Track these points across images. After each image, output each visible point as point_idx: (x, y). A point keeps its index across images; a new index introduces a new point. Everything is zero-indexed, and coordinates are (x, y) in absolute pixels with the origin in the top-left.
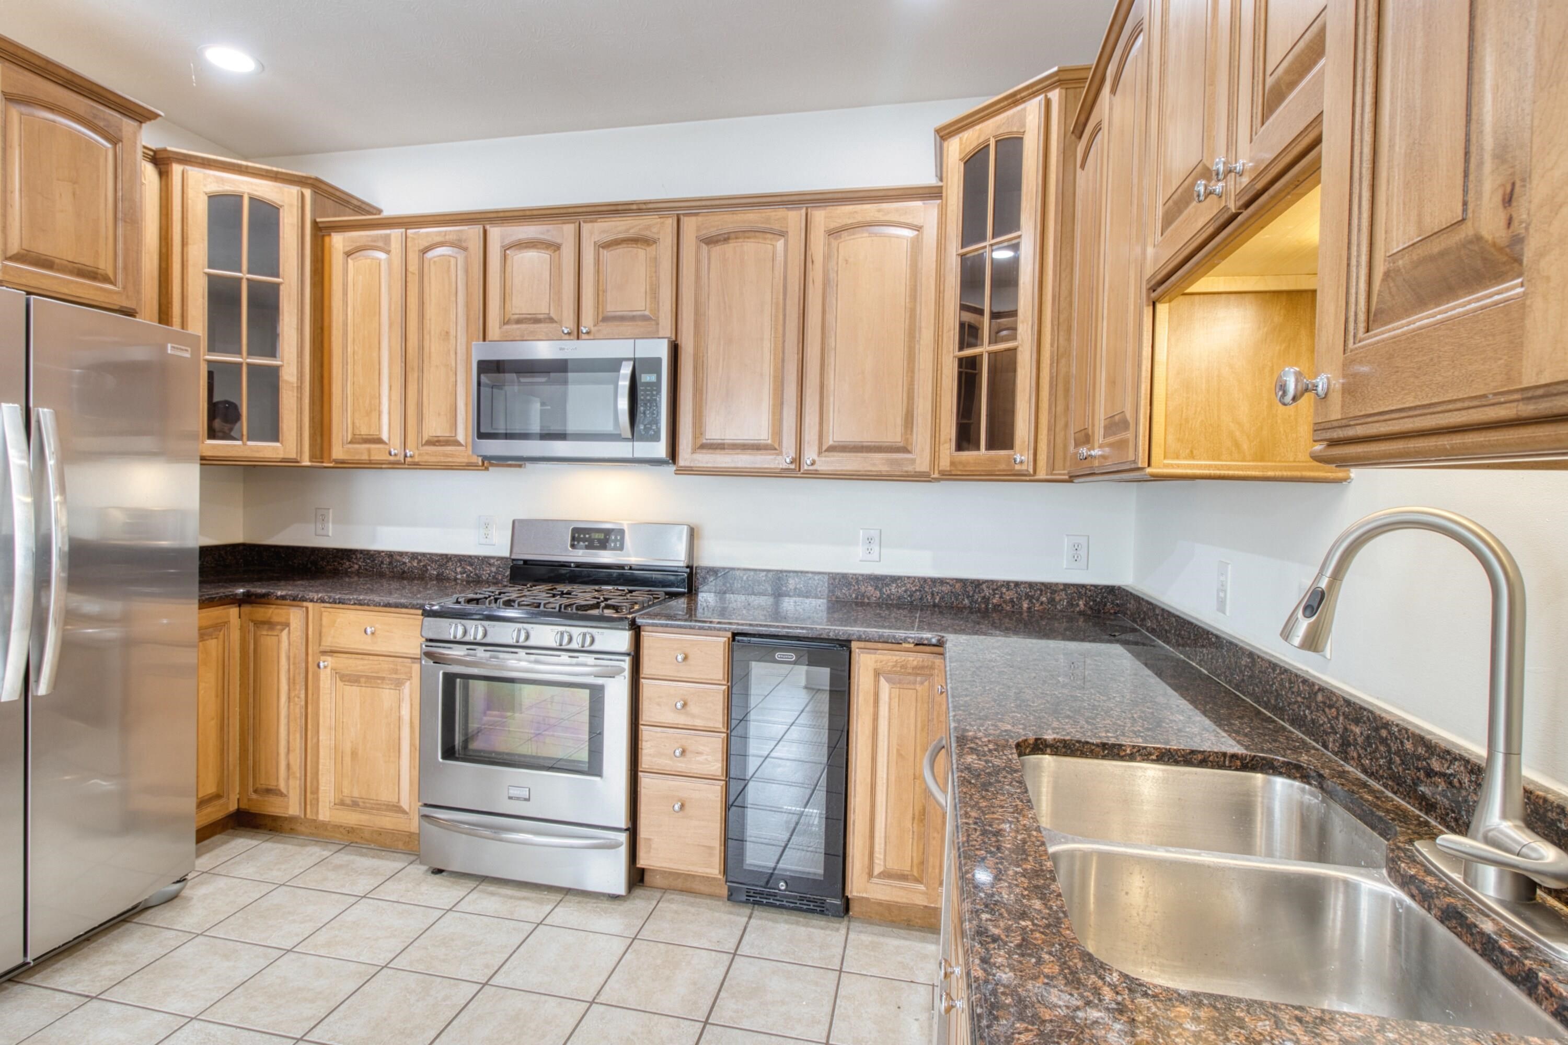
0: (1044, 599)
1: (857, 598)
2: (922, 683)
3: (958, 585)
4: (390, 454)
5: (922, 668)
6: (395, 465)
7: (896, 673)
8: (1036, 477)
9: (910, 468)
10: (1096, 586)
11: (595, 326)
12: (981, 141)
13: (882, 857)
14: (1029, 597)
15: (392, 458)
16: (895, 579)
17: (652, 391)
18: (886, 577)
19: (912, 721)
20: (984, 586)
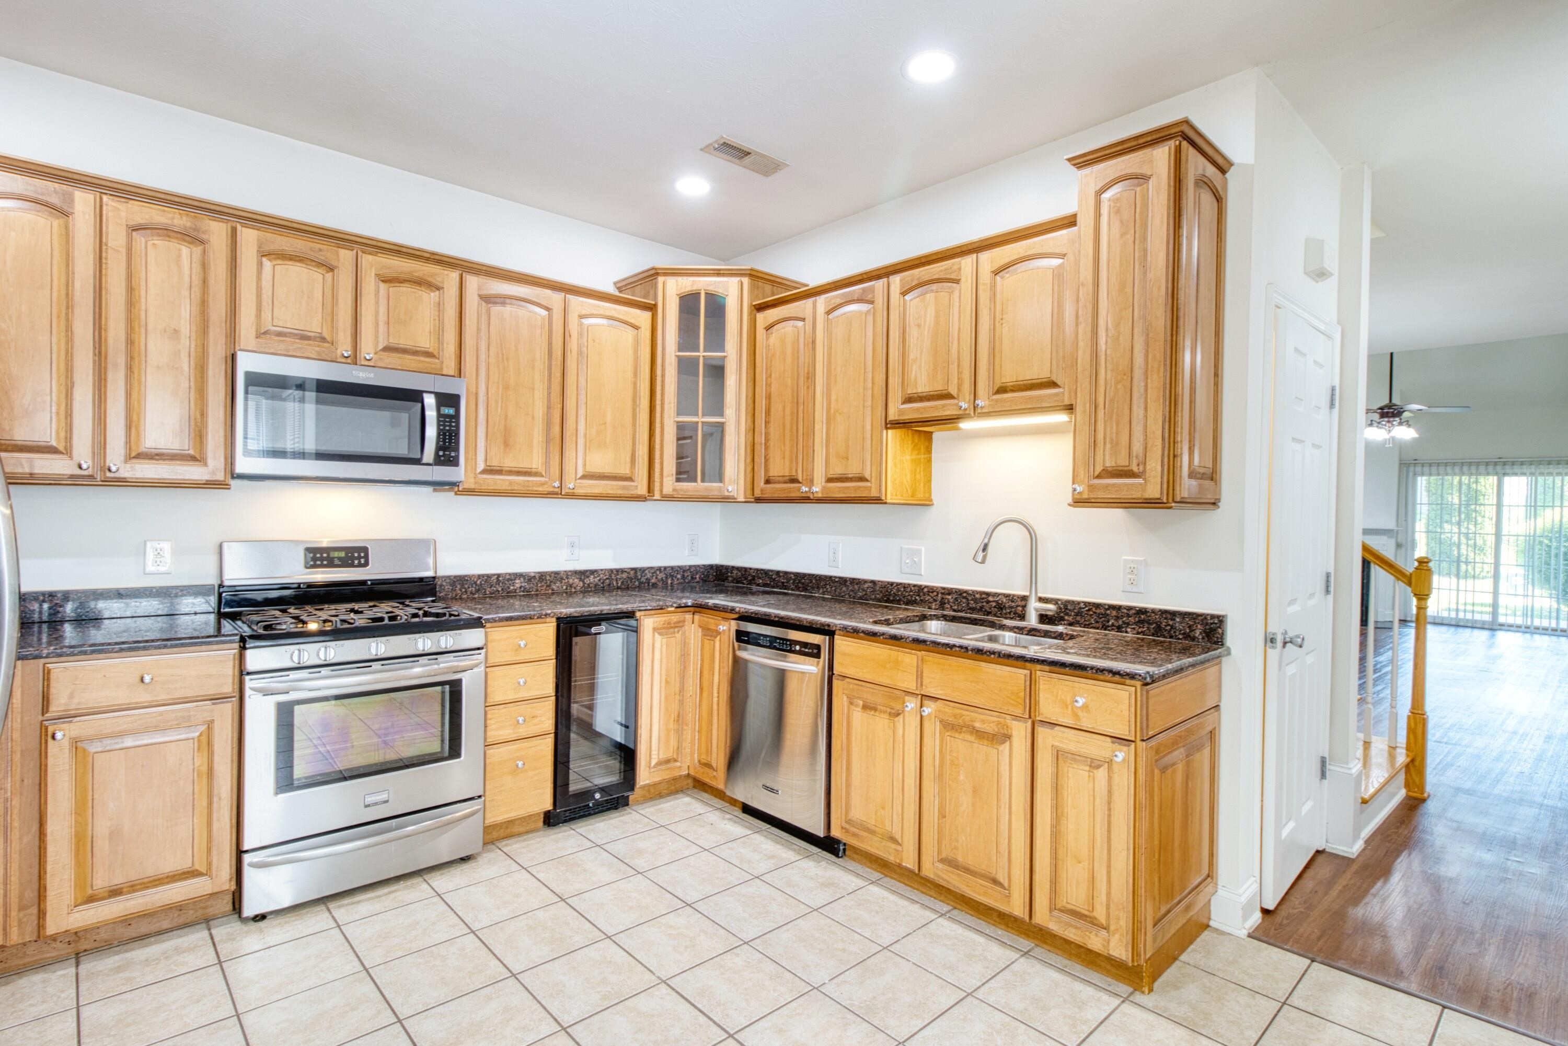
0: (679, 576)
1: (566, 589)
2: (678, 632)
3: (632, 573)
4: (80, 467)
5: (679, 622)
6: (76, 481)
7: (664, 628)
8: (739, 500)
9: (634, 492)
10: (704, 565)
11: (376, 353)
12: (694, 288)
13: (656, 753)
14: (672, 576)
15: (79, 472)
16: (593, 572)
17: (450, 422)
18: (587, 571)
19: (674, 657)
20: (647, 571)
